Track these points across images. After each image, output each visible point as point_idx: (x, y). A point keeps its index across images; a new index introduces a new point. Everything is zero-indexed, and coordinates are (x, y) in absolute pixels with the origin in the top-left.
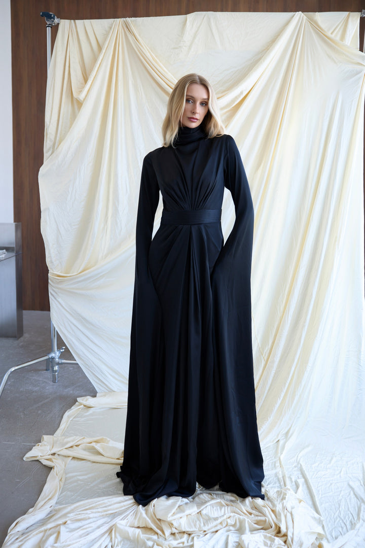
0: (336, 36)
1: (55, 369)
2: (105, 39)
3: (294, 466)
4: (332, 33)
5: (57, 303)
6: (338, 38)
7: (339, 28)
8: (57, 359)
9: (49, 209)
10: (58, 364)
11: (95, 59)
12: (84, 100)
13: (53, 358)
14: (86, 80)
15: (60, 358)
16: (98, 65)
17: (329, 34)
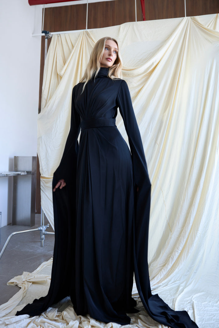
0: (211, 27)
1: (42, 237)
2: (76, 42)
3: (188, 302)
4: (208, 27)
5: (45, 195)
6: (212, 29)
7: (212, 22)
8: (44, 231)
9: (41, 137)
10: (44, 234)
11: (70, 52)
12: (63, 75)
13: (41, 230)
14: (65, 63)
15: (46, 230)
16: (71, 56)
17: (206, 27)
